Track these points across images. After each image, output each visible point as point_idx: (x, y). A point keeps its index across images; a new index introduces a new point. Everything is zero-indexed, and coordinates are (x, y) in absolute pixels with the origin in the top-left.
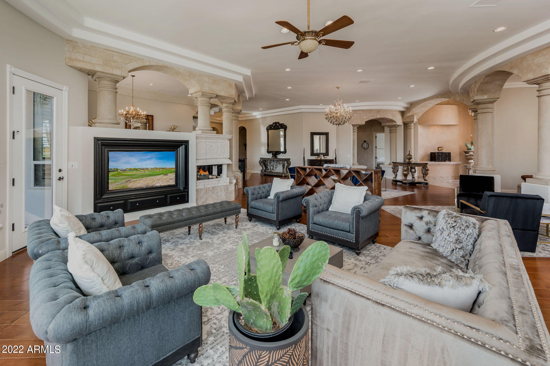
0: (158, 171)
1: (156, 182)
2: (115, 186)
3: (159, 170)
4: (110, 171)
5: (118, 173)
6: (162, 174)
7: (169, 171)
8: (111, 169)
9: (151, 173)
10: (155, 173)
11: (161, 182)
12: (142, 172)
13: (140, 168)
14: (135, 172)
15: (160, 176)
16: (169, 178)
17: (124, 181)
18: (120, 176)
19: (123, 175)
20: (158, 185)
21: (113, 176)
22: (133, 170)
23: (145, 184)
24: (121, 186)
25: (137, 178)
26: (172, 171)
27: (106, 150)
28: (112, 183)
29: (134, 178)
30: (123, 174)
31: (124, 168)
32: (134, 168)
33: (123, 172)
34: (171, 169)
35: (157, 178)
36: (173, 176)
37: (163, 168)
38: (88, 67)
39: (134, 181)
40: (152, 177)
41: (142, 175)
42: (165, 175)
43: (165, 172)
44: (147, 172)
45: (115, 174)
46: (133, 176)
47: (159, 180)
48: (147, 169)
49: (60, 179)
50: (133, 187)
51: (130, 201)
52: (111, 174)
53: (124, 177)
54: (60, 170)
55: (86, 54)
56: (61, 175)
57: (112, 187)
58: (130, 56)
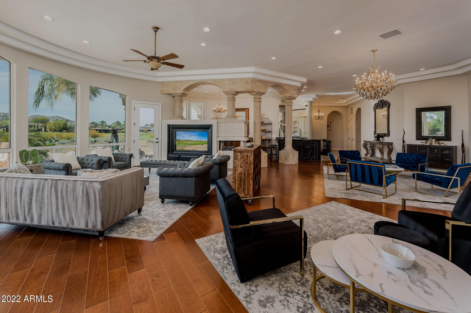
0: (198, 142)
1: (198, 148)
5: (180, 142)
8: (177, 140)
9: (195, 143)
11: (200, 149)
12: (191, 142)
13: (189, 140)
14: (187, 142)
15: (200, 145)
16: (204, 147)
17: (182, 146)
19: (182, 143)
20: (198, 150)
21: (178, 143)
23: (192, 148)
24: (181, 148)
25: (188, 145)
27: (175, 130)
28: (178, 146)
31: (183, 140)
34: (205, 142)
36: (206, 146)
37: (201, 141)
38: (168, 92)
39: (187, 147)
40: (195, 146)
41: (191, 144)
42: (202, 145)
43: (202, 143)
44: (193, 143)
46: (186, 144)
47: (199, 147)
48: (193, 141)
49: (157, 142)
50: (186, 150)
51: (181, 156)
52: (177, 142)
53: (182, 144)
54: (157, 139)
55: (167, 87)
56: (157, 140)
57: (178, 148)
58: (183, 82)
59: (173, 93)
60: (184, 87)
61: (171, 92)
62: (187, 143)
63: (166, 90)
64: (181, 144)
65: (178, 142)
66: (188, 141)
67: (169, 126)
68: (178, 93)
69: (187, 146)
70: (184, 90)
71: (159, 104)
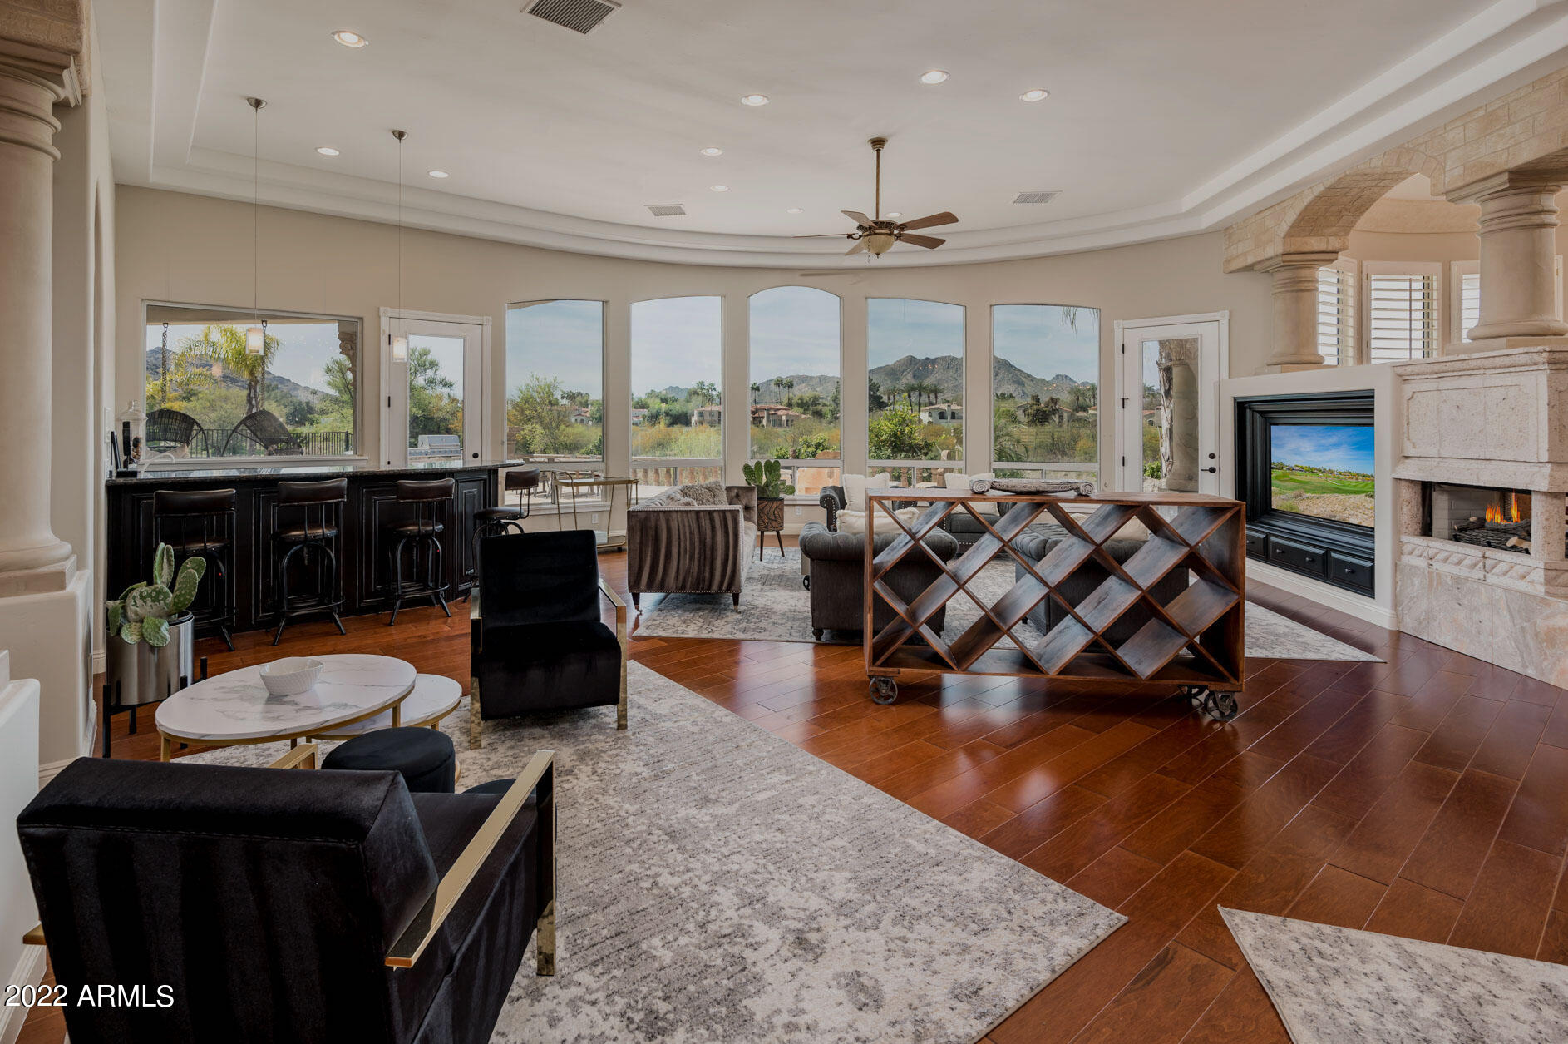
0: (1353, 482)
1: (1352, 512)
2: (1280, 503)
3: (1357, 479)
4: (1273, 468)
5: (1285, 474)
6: (1363, 492)
8: (1274, 463)
9: (1339, 485)
10: (1348, 486)
11: (1360, 516)
12: (1322, 479)
13: (1318, 467)
14: (1310, 477)
15: (1358, 496)
17: (1292, 494)
18: (1286, 481)
19: (1291, 480)
20: (1354, 520)
21: (1276, 478)
22: (1306, 471)
23: (1328, 509)
24: (1288, 503)
25: (1314, 491)
27: (1266, 421)
28: (1276, 494)
29: (1309, 492)
30: (1291, 477)
31: (1293, 464)
32: (1308, 465)
33: (1290, 474)
35: (1352, 500)
38: (1242, 263)
39: (1308, 498)
40: (1341, 497)
41: (1323, 488)
44: (1331, 482)
45: (1280, 476)
46: (1308, 487)
47: (1356, 507)
48: (1331, 472)
49: (1212, 470)
50: (1308, 513)
51: (1273, 539)
52: (1274, 473)
53: (1291, 484)
54: (1212, 456)
55: (1239, 241)
56: (1213, 463)
57: (1276, 502)
58: (1282, 202)
59: (1259, 262)
60: (1285, 228)
62: (1307, 483)
63: (1238, 257)
64: (1287, 483)
65: (1280, 472)
66: (1311, 470)
67: (1241, 406)
68: (1271, 258)
69: (1310, 494)
70: (1289, 235)
71: (1218, 316)
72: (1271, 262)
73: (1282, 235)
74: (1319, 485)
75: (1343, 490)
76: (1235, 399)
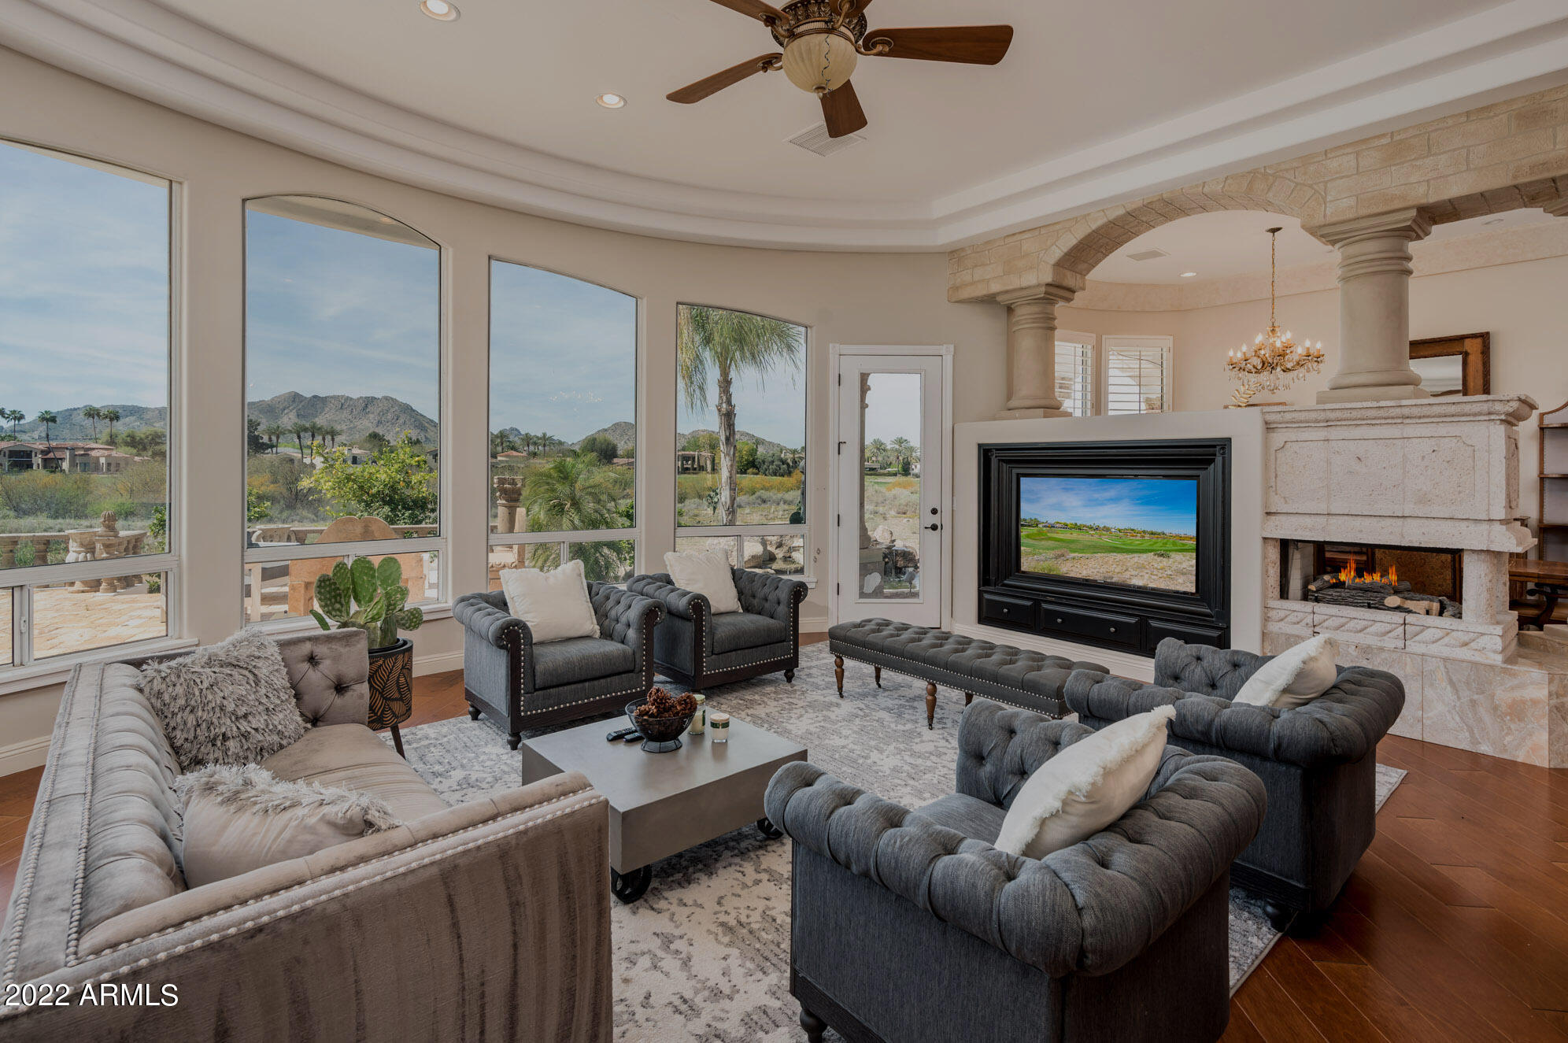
0: (1137, 541)
1: (1134, 573)
2: (1033, 564)
3: (1143, 537)
4: (1022, 525)
5: (1040, 532)
6: (1151, 552)
7: (1174, 544)
8: (1025, 520)
9: (1118, 544)
10: (1130, 544)
11: (1147, 576)
12: (1094, 538)
13: (1088, 524)
14: (1076, 535)
15: (1145, 556)
16: (1174, 568)
17: (1051, 554)
18: (1042, 539)
19: (1050, 539)
20: (1137, 582)
21: (1028, 536)
22: (1071, 528)
23: (1102, 570)
24: (1045, 565)
25: (1082, 551)
26: (1184, 545)
27: (1015, 471)
28: (1028, 554)
29: (1075, 552)
30: (1049, 535)
31: (1052, 521)
32: (1074, 522)
33: (1048, 532)
34: (1181, 538)
35: (1136, 560)
36: (1188, 562)
37: (1152, 534)
38: (980, 291)
39: (1073, 559)
40: (1119, 556)
41: (1095, 547)
42: (1162, 556)
43: (1159, 546)
44: (1106, 540)
45: (1032, 534)
46: (1072, 546)
47: (1141, 567)
48: (1107, 529)
49: (934, 527)
50: (1072, 575)
51: (1045, 606)
52: (1024, 532)
53: (1050, 543)
54: (934, 511)
55: (976, 266)
56: (935, 519)
57: (1027, 564)
58: (1055, 224)
59: (1007, 292)
60: (1057, 253)
61: (995, 288)
62: (1073, 541)
63: (973, 283)
64: (1044, 543)
65: (1034, 530)
66: (1079, 528)
67: (986, 453)
68: (1030, 288)
69: (1076, 554)
70: (1059, 264)
71: (943, 350)
72: (1024, 293)
73: (1053, 261)
74: (1089, 544)
75: (1122, 549)
76: (980, 446)
